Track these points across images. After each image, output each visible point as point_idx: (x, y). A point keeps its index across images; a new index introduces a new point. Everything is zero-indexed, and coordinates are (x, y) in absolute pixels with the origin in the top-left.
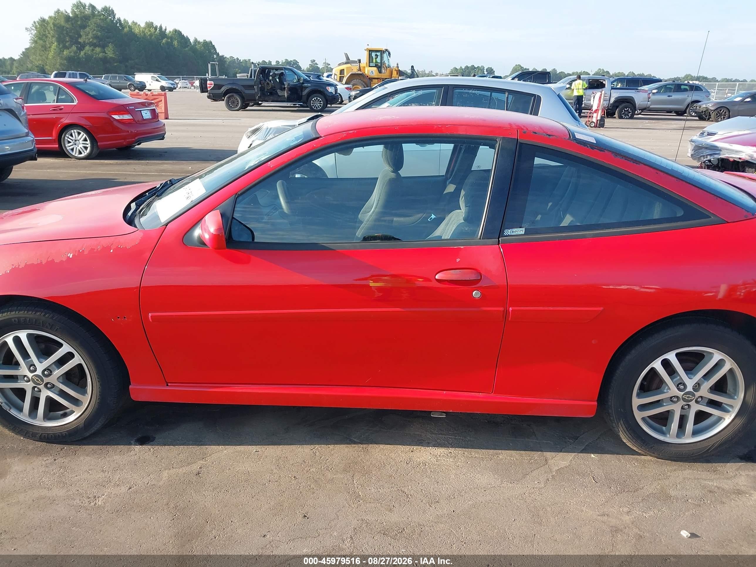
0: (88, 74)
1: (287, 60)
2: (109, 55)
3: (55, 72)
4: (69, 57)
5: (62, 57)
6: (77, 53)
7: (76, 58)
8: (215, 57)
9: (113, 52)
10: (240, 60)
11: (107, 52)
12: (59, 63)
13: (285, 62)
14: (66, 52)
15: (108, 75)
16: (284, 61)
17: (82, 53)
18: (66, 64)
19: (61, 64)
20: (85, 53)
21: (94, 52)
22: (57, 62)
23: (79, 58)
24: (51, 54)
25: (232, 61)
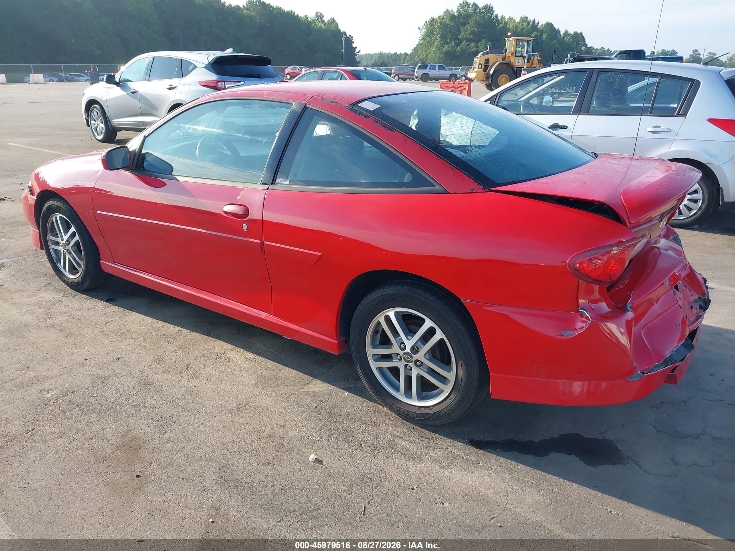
0: (445, 66)
1: (664, 50)
2: (480, 50)
3: (420, 64)
4: (447, 52)
5: (441, 52)
6: (455, 47)
7: (452, 52)
8: (583, 49)
9: (485, 46)
10: (611, 51)
11: (479, 46)
12: (438, 57)
13: (662, 52)
14: (445, 47)
15: (465, 67)
16: (660, 51)
17: (459, 48)
18: (443, 58)
19: (439, 58)
20: (461, 48)
21: (469, 46)
22: (436, 56)
23: (455, 52)
24: (434, 49)
25: (602, 52)
